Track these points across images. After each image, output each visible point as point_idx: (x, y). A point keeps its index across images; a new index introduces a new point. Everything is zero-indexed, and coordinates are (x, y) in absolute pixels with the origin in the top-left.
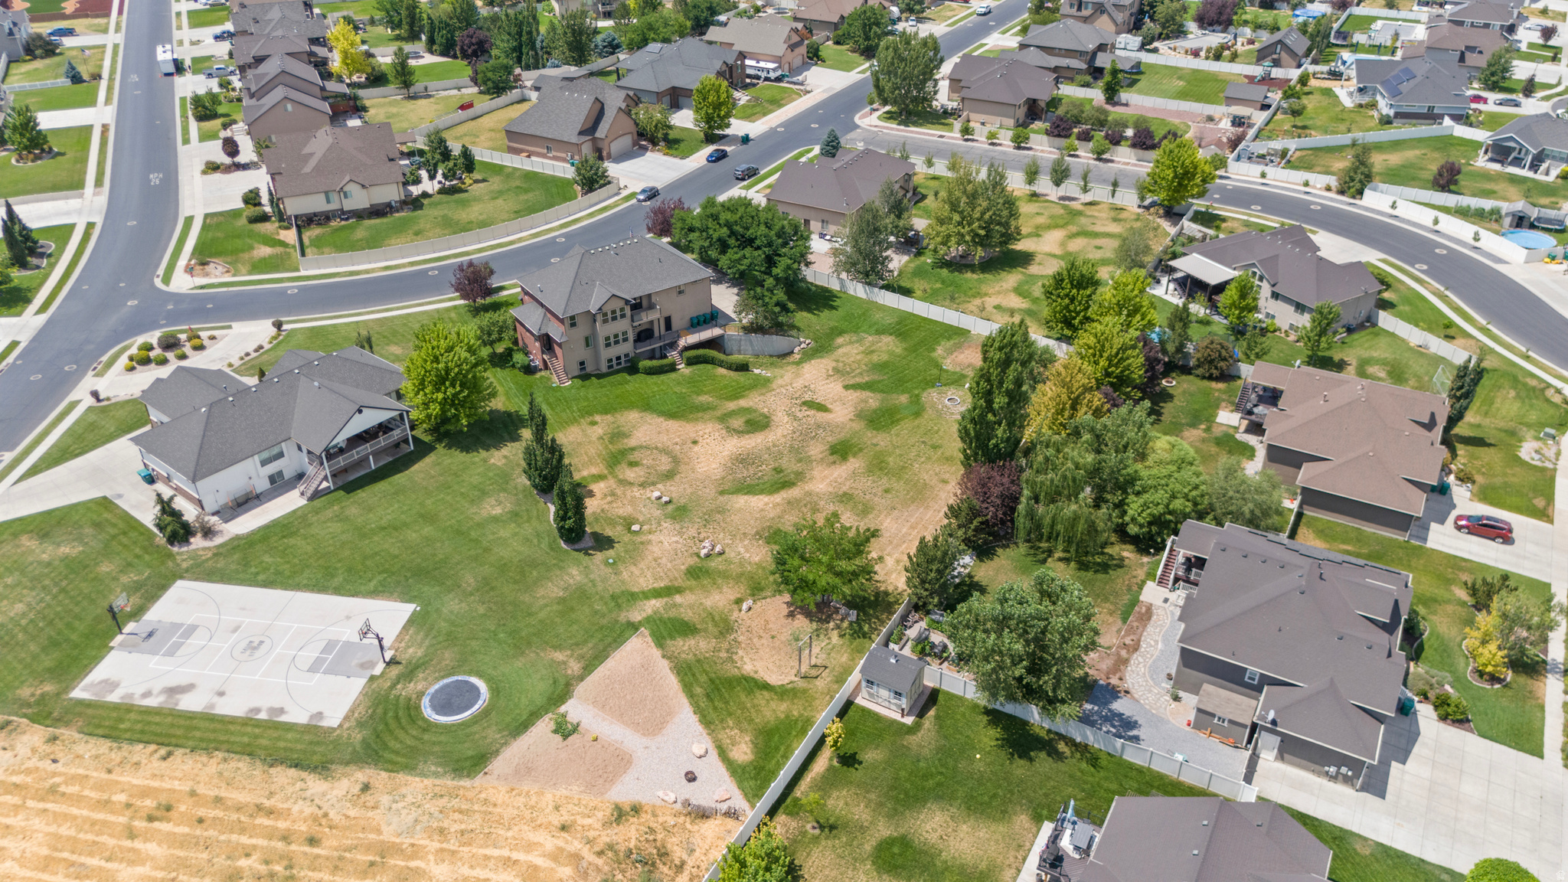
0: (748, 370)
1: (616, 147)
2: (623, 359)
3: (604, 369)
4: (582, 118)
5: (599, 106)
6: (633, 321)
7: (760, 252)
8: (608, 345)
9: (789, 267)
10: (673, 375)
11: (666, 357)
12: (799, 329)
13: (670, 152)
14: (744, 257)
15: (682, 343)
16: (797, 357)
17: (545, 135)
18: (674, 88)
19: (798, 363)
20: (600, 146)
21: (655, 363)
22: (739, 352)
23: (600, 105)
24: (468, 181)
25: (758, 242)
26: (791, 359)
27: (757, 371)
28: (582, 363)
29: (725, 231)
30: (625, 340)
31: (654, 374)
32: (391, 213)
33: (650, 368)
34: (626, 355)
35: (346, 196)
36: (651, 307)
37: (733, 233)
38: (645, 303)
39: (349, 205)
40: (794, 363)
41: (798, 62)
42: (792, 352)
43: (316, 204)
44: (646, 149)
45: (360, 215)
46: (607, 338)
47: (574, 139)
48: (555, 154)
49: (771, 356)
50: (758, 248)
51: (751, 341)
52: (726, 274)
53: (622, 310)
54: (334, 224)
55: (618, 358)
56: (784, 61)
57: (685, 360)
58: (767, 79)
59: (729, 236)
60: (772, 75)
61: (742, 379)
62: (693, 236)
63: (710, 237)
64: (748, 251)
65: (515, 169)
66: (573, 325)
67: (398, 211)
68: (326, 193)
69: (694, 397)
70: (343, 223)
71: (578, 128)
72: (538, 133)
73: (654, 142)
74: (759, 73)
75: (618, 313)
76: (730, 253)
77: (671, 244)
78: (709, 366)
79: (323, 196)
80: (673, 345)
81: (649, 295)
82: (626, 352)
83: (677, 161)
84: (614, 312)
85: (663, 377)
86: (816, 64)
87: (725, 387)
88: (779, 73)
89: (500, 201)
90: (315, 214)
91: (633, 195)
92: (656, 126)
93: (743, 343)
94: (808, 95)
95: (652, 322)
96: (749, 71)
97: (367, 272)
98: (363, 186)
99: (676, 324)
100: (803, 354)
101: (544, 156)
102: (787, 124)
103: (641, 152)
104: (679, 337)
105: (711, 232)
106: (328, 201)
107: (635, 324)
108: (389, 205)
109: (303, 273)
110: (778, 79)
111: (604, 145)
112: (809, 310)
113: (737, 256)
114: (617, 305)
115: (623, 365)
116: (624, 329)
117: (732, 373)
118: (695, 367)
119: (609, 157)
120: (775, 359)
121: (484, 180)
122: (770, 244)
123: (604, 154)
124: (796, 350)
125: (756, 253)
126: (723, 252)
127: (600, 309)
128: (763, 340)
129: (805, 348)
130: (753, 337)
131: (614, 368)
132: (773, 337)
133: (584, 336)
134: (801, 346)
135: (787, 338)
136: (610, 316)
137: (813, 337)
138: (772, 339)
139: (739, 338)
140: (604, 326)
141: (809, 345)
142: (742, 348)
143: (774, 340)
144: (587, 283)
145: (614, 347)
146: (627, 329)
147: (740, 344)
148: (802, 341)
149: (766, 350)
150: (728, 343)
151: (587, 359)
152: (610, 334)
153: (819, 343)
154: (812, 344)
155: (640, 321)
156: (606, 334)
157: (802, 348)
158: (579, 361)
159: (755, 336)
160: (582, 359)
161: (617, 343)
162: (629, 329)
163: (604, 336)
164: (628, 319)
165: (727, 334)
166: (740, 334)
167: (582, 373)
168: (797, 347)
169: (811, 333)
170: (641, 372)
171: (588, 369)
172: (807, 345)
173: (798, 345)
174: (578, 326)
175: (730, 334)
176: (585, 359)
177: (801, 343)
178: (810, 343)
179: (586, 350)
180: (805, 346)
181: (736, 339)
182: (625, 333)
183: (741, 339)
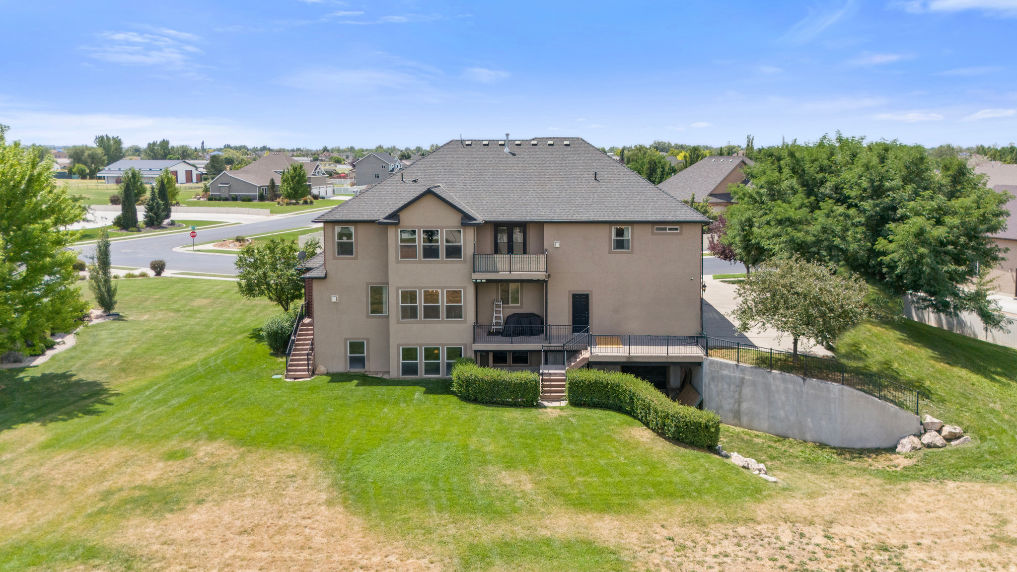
0: (712, 448)
2: (443, 360)
3: (395, 370)
4: (719, 180)
6: (474, 267)
8: (409, 313)
12: (926, 395)
16: (900, 461)
19: (892, 477)
26: (881, 463)
27: (737, 459)
28: (357, 347)
30: (455, 313)
34: (453, 353)
40: (881, 474)
42: (892, 450)
51: (767, 388)
53: (452, 235)
55: (432, 353)
61: (675, 465)
66: (345, 249)
71: (711, 189)
75: (442, 243)
78: (619, 418)
81: (541, 232)
82: (453, 342)
84: (430, 236)
93: (747, 391)
100: (923, 457)
107: (476, 277)
114: (442, 220)
115: (442, 374)
116: (453, 284)
124: (907, 444)
127: (394, 216)
128: (802, 391)
129: (939, 447)
130: (774, 378)
131: (418, 377)
132: (831, 386)
133: (367, 284)
134: (927, 438)
135: (877, 399)
136: (420, 241)
137: (972, 425)
138: (828, 391)
139: (738, 374)
140: (403, 262)
141: (953, 443)
142: (744, 406)
143: (832, 395)
144: (415, 181)
145: (425, 322)
146: (460, 287)
147: (740, 393)
148: (928, 423)
149: (811, 425)
150: (712, 386)
151: (368, 340)
152: (416, 288)
153: (986, 446)
154: (963, 443)
155: (497, 272)
156: (409, 285)
157: (929, 446)
158: (349, 339)
159: (779, 376)
160: (358, 337)
161: (432, 313)
162: (465, 288)
163: (401, 288)
164: (465, 262)
165: (710, 360)
166: (741, 364)
167: (349, 372)
168: (912, 437)
169: (966, 412)
170: (453, 393)
171: (364, 367)
172: (950, 438)
173: (915, 435)
174: (357, 254)
175: (717, 362)
176: (365, 339)
177: (925, 429)
178: (956, 437)
179: (368, 317)
180: (939, 440)
181: (730, 378)
182: (454, 295)
183: (743, 379)
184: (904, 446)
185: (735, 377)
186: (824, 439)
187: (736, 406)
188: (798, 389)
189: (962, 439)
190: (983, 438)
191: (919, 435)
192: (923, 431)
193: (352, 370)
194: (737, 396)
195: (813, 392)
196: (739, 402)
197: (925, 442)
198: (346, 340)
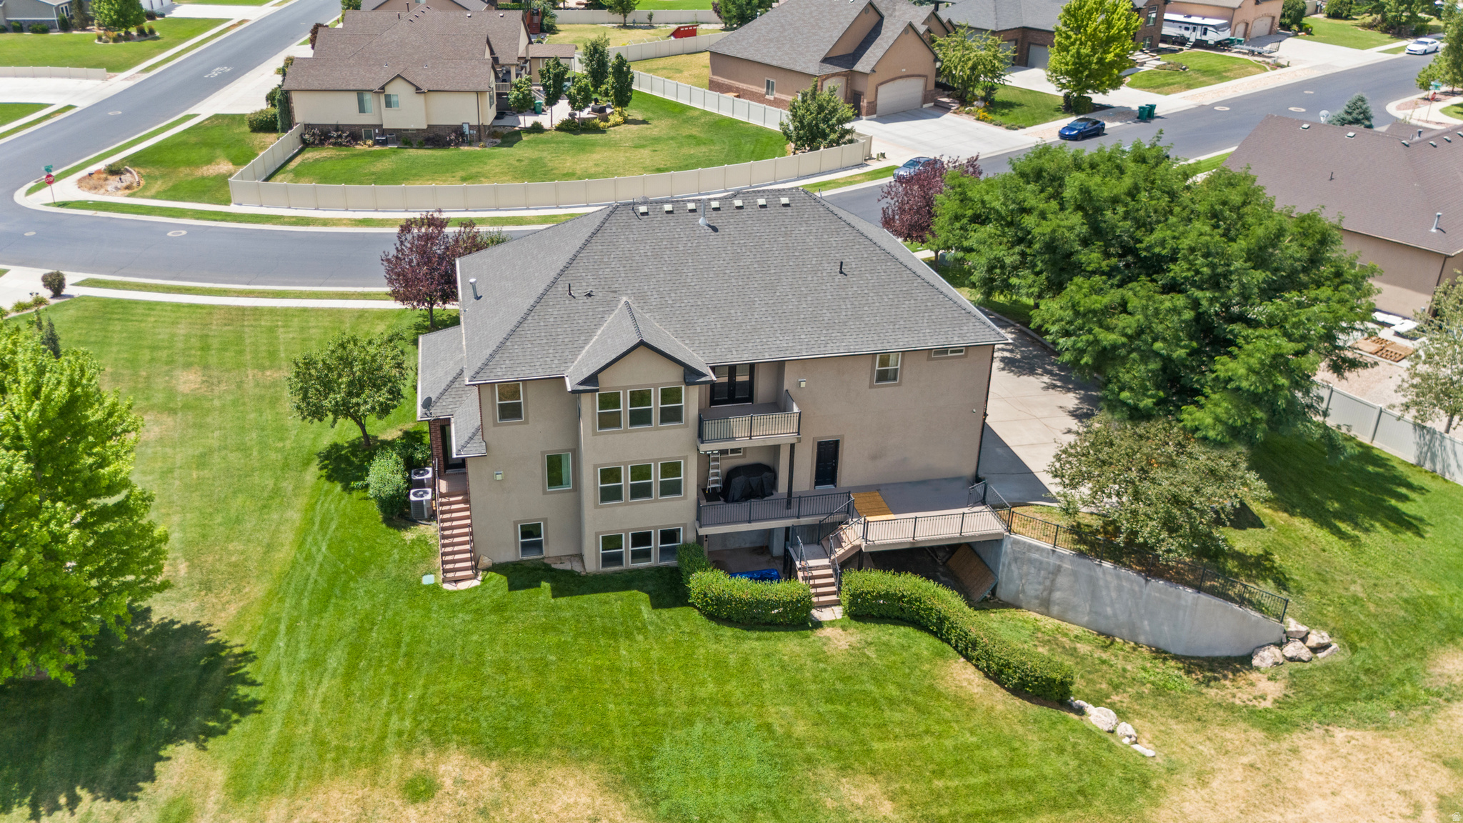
0: (1063, 702)
1: (888, 95)
2: (656, 544)
3: (592, 563)
4: (837, 35)
5: (873, 19)
6: (701, 436)
7: (1180, 301)
8: (611, 494)
9: (1278, 362)
10: (788, 645)
11: (789, 571)
12: (1282, 582)
13: (990, 117)
14: (1123, 307)
15: (852, 536)
16: (1264, 687)
17: (767, 61)
18: (1025, 30)
20: (859, 88)
21: (742, 588)
22: (1045, 606)
23: (876, 19)
24: (616, 118)
25: (1178, 270)
27: (1099, 717)
28: (530, 532)
29: (1072, 223)
30: (671, 489)
31: (729, 621)
32: (457, 145)
33: (719, 601)
34: (669, 536)
35: (388, 104)
36: (778, 404)
37: (1097, 233)
38: (763, 387)
39: (392, 120)
40: (1253, 716)
41: (1261, 27)
42: (1245, 661)
43: (342, 111)
44: (946, 108)
45: (405, 139)
46: (610, 474)
47: (814, 67)
48: (777, 95)
49: (1160, 653)
50: (1173, 287)
51: (1092, 581)
52: (1052, 350)
53: (670, 395)
54: (360, 147)
55: (641, 539)
56: (1238, 17)
57: (845, 598)
58: (1200, 44)
59: (1085, 242)
60: (1212, 37)
61: (1035, 743)
62: (979, 234)
63: (1024, 239)
64: (1138, 294)
65: (705, 113)
66: (510, 411)
67: (470, 144)
68: (360, 92)
69: (828, 773)
70: (377, 148)
71: (825, 49)
72: (758, 58)
73: (964, 100)
74: (1187, 34)
75: (656, 405)
76: (1076, 288)
77: (933, 264)
78: (924, 643)
79: (353, 98)
80: (822, 535)
81: (779, 367)
82: (669, 523)
83: (1001, 131)
84: (640, 397)
85: (754, 644)
86: (1296, 35)
87: (960, 761)
88: (1226, 35)
89: (645, 152)
90: (337, 128)
91: (888, 171)
92: (973, 68)
93: (1062, 580)
94: (1280, 71)
95: (776, 449)
96: (1167, 30)
97: (325, 222)
98: (418, 89)
99: (851, 469)
100: (1295, 681)
101: (760, 99)
102: (1235, 103)
103: (936, 112)
104: (850, 511)
105: (1029, 221)
106: (362, 109)
107: (705, 448)
108: (458, 131)
109: (232, 208)
110: (1221, 46)
111: (867, 87)
112: (1322, 518)
113: (1098, 302)
114: (656, 377)
115: (655, 561)
116: (671, 455)
117: (1000, 701)
118: (875, 632)
119: (872, 110)
120: (1172, 668)
121: (644, 122)
122: (1216, 282)
123: (864, 103)
124: (1265, 658)
125: (1167, 302)
126: (1056, 287)
127: (592, 379)
128: (1141, 592)
129: (1304, 661)
130: (1104, 573)
131: (624, 567)
132: (1183, 593)
133: (543, 453)
134: (1290, 650)
135: (1236, 607)
136: (625, 407)
137: (1338, 626)
138: (1179, 597)
139: (1053, 560)
140: (603, 433)
141: (1320, 655)
142: (1057, 595)
143: (1183, 602)
144: (589, 295)
145: (632, 504)
146: (680, 458)
147: (1053, 581)
148: (1292, 632)
149: (1147, 628)
150: (1014, 567)
151: (545, 520)
152: (620, 463)
153: (1359, 659)
154: (1331, 654)
155: (733, 439)
156: (609, 461)
157: (1291, 659)
158: (519, 522)
159: (1112, 571)
160: (530, 517)
161: (641, 491)
162: (686, 458)
163: (599, 466)
164: (686, 426)
165: (1015, 540)
166: (1058, 550)
167: (522, 561)
168: (1273, 649)
169: (1329, 605)
170: (692, 605)
171: (541, 552)
172: (1315, 650)
173: (1275, 644)
174: (527, 418)
175: (1025, 543)
176: (541, 520)
177: (1287, 638)
178: (1324, 647)
179: (545, 493)
180: (1305, 653)
181: (1041, 563)
182: (672, 469)
183: (1060, 567)
184: (1263, 659)
185: (1048, 563)
186: (1162, 645)
187: (1045, 594)
188: (1137, 589)
189: (1330, 650)
190: (1353, 648)
191: (1280, 645)
192: (1285, 641)
193: (525, 558)
194: (1048, 583)
195: (1157, 595)
196: (1051, 590)
197: (1288, 655)
198: (515, 523)
